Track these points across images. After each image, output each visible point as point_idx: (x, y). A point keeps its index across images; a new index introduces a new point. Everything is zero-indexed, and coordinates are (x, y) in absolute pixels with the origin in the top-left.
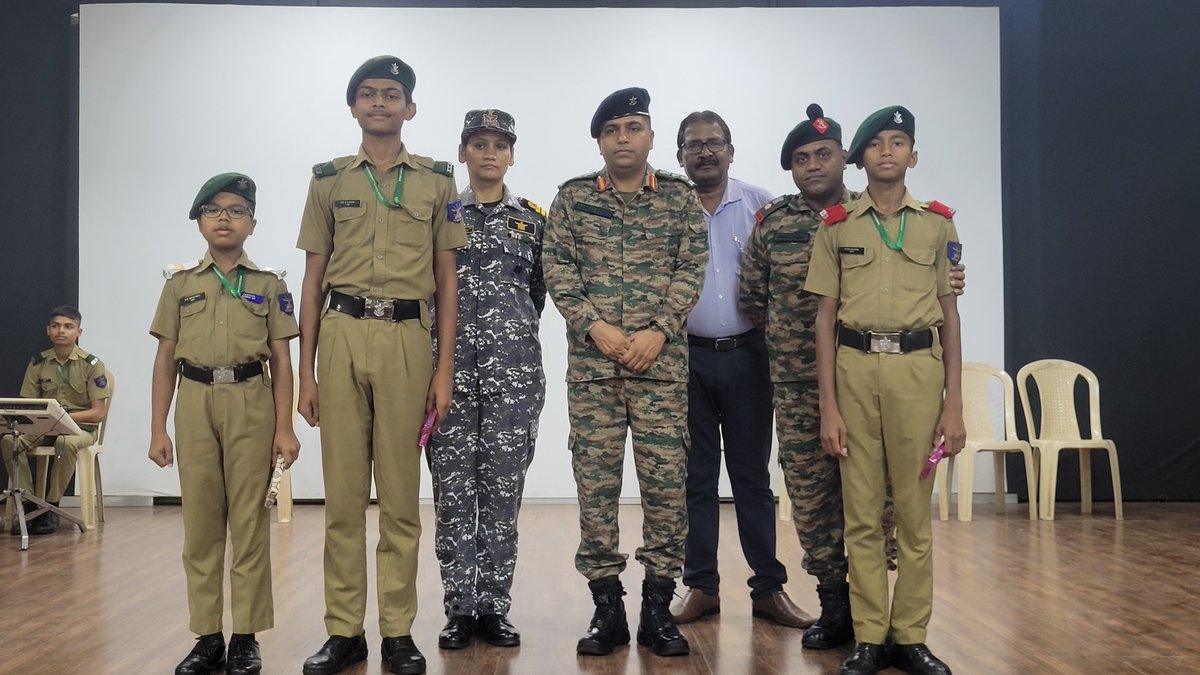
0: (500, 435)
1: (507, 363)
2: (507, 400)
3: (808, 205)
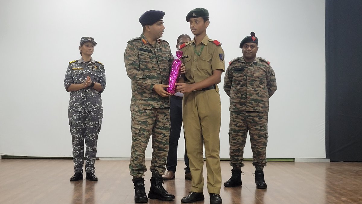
0: (90, 123)
1: (92, 104)
2: (92, 114)
3: (244, 60)
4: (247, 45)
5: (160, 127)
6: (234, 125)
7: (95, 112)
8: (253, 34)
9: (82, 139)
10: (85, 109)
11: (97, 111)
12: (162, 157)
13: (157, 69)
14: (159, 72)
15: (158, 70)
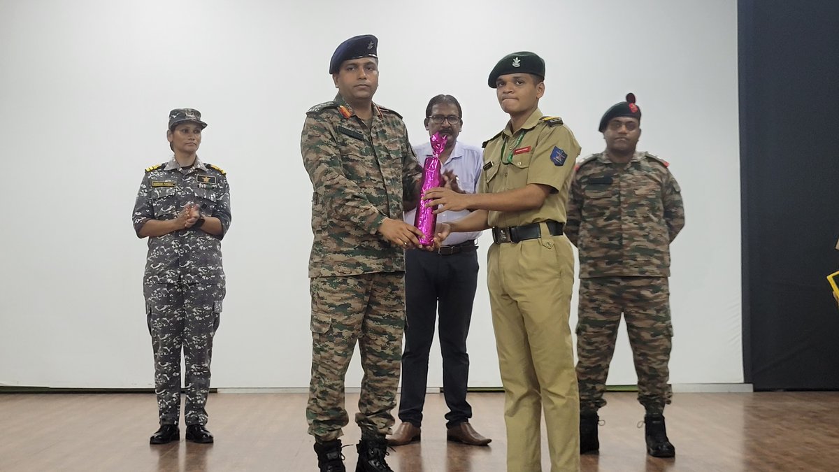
0: (194, 310)
1: (199, 264)
2: (199, 288)
3: (610, 159)
4: (618, 121)
5: (381, 317)
6: (591, 311)
7: (204, 283)
8: (631, 98)
9: (177, 347)
10: (182, 277)
11: (209, 282)
12: (385, 391)
13: (378, 179)
14: (380, 186)
15: (379, 182)
